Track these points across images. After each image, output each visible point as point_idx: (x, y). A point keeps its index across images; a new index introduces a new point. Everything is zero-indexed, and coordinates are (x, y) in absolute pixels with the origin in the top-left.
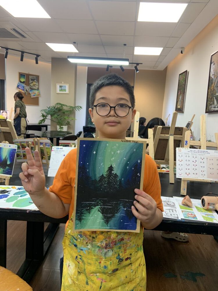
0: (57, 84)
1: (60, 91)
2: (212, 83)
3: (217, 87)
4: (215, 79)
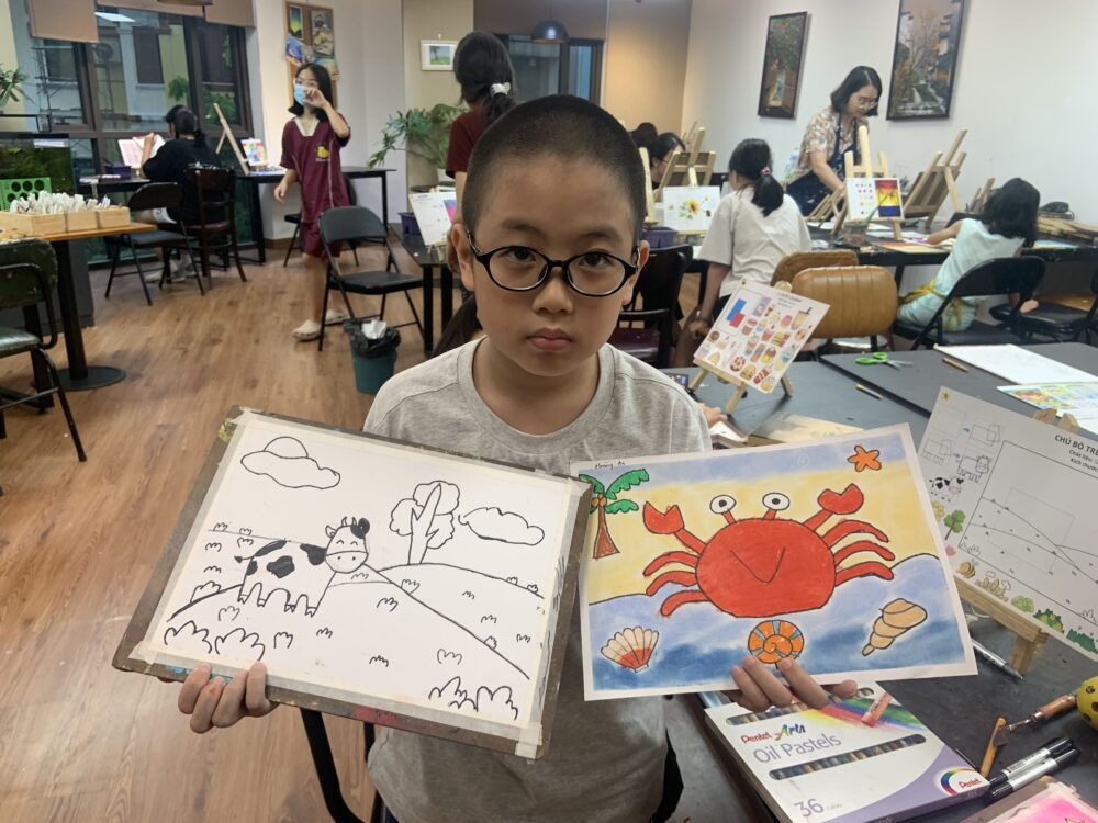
0: (422, 41)
1: (432, 62)
2: (906, 58)
3: (922, 67)
4: (915, 50)
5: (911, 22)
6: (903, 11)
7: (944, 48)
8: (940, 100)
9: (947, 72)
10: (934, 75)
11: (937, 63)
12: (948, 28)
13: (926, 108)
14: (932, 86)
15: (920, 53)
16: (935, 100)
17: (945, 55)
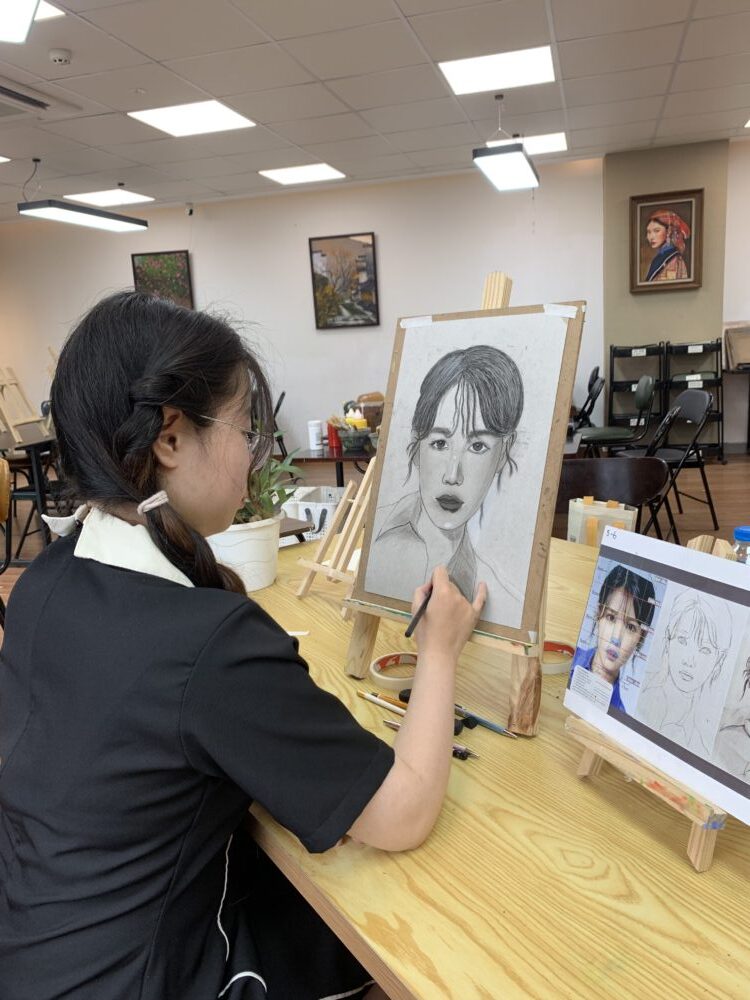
2: (326, 284)
3: (345, 291)
4: (334, 278)
5: (324, 258)
6: (314, 250)
7: (363, 278)
8: (369, 314)
9: (371, 294)
10: (359, 297)
11: (359, 288)
12: (364, 264)
13: (356, 320)
14: (359, 304)
15: (340, 281)
16: (364, 314)
17: (365, 283)
